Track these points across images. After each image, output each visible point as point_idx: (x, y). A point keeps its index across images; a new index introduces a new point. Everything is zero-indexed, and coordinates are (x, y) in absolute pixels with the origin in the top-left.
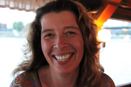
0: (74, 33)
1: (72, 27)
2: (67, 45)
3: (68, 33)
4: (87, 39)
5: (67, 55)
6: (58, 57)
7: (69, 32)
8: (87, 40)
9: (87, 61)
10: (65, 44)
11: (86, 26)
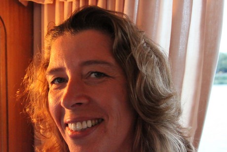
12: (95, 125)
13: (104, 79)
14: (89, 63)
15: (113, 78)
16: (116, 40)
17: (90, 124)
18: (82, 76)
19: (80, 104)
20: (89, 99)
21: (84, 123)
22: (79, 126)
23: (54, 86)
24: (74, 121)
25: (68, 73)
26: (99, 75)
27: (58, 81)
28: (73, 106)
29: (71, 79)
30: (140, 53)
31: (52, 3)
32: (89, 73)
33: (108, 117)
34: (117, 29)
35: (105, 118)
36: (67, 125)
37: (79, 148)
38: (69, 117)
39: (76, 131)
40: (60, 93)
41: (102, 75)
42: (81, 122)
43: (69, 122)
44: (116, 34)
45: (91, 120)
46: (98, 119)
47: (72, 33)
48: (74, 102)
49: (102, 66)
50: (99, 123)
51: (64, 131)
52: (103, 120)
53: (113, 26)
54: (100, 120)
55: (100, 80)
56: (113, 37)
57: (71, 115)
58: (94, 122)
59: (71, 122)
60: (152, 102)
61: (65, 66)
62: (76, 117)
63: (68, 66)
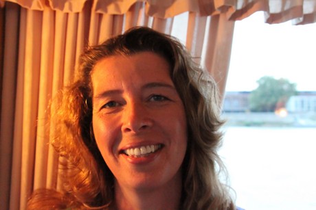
0: (166, 99)
1: (160, 85)
2: (150, 124)
3: (152, 99)
4: (193, 112)
5: (150, 147)
6: (130, 152)
7: (154, 96)
8: (193, 116)
9: (196, 163)
10: (146, 120)
11: (191, 85)
13: (166, 102)
15: (174, 101)
16: (177, 64)
18: (142, 99)
19: (144, 127)
32: (150, 96)
33: (170, 143)
34: (177, 54)
45: (154, 145)
58: (156, 147)
62: (140, 141)
63: (128, 88)
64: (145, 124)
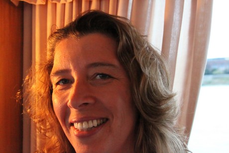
1: (102, 64)
2: (90, 101)
3: (98, 77)
5: (92, 122)
6: (75, 125)
11: (135, 59)
12: (101, 124)
14: (95, 65)
15: (117, 79)
16: (121, 44)
17: (95, 123)
18: (87, 77)
19: (86, 104)
20: (95, 99)
21: (90, 122)
22: (85, 125)
23: (59, 87)
24: (80, 121)
25: (74, 75)
26: (104, 76)
27: (63, 82)
28: (80, 106)
29: (78, 80)
30: (144, 57)
31: (44, 3)
32: (94, 74)
33: (113, 117)
34: (122, 34)
35: (110, 118)
36: (72, 124)
37: (85, 146)
38: (75, 117)
39: (82, 130)
40: (66, 94)
41: (107, 76)
42: (88, 121)
43: (75, 122)
44: (121, 38)
45: (97, 120)
46: (103, 119)
47: (77, 36)
48: (81, 102)
49: (107, 67)
50: (104, 123)
51: (68, 131)
52: (107, 119)
53: (118, 30)
54: (105, 120)
55: (105, 81)
56: (118, 41)
57: (78, 115)
58: (99, 121)
59: (77, 122)
60: (154, 103)
61: (72, 67)
62: (82, 117)
63: (75, 68)
64: (86, 102)
